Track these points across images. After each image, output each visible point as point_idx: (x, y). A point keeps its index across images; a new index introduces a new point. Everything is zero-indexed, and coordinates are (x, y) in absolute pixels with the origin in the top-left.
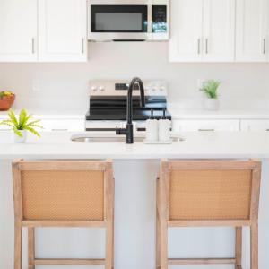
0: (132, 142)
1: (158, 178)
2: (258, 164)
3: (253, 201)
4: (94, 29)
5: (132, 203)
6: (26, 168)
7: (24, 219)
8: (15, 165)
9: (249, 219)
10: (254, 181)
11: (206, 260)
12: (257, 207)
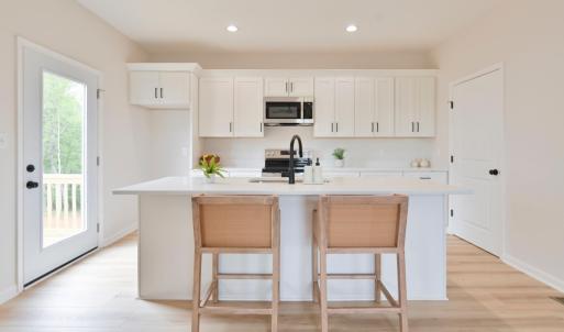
0: (293, 182)
1: (315, 211)
2: (406, 199)
3: (400, 231)
4: (268, 117)
5: (293, 227)
6: (204, 202)
7: (204, 246)
8: (194, 199)
9: (396, 246)
10: (401, 214)
11: (353, 275)
12: (404, 236)
